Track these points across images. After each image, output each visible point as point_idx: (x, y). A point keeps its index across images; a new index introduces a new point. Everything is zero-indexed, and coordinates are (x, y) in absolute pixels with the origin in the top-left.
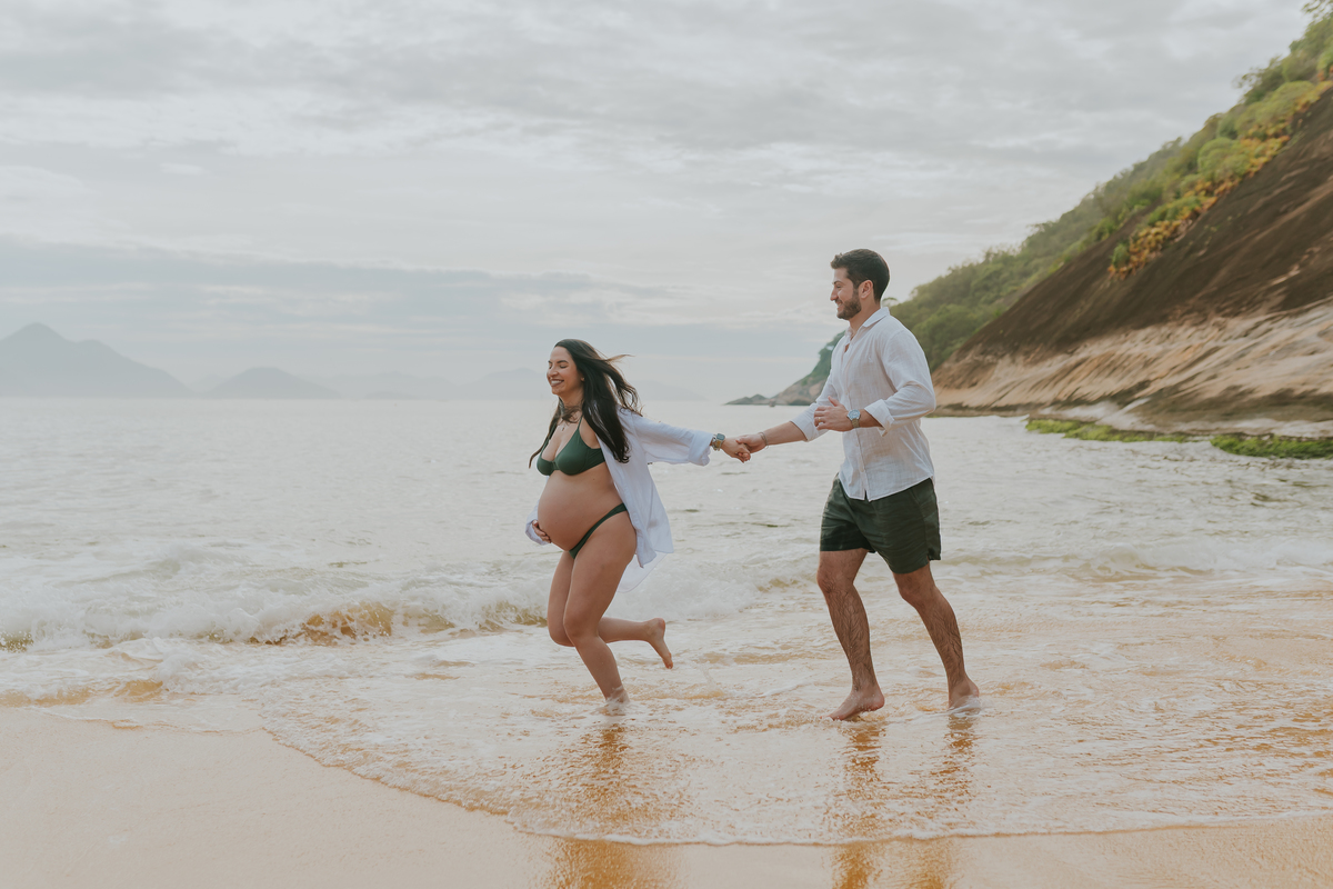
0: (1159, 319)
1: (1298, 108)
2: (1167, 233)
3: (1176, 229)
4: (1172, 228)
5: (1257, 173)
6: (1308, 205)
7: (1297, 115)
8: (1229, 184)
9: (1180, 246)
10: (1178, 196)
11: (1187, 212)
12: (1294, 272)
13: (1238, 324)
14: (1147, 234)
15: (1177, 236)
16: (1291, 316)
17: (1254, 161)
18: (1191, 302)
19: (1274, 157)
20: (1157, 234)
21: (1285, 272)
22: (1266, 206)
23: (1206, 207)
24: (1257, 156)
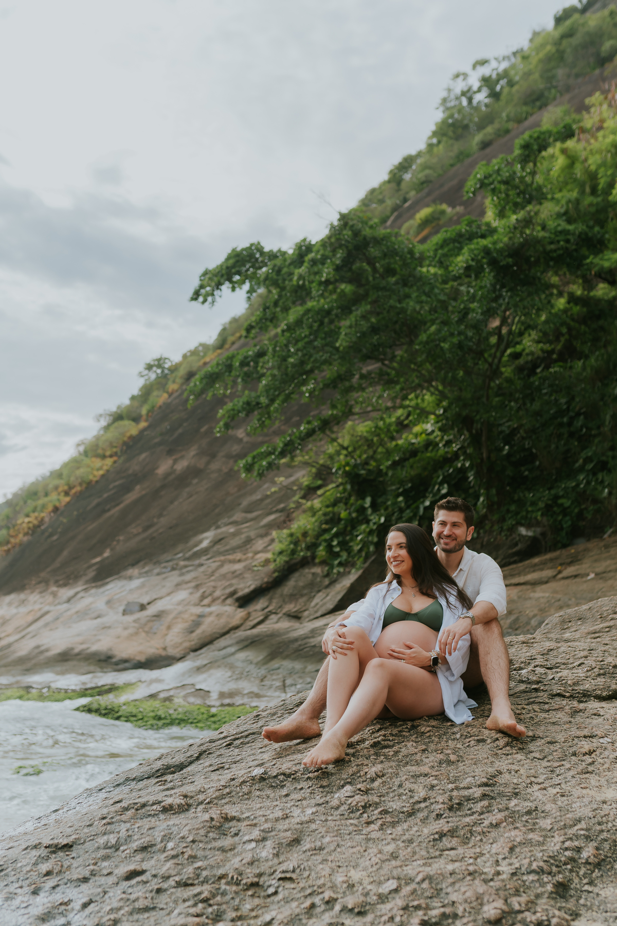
0: (20, 588)
1: (126, 439)
2: (36, 522)
3: (42, 519)
4: (39, 519)
5: (97, 482)
6: (122, 506)
7: (125, 443)
8: (78, 488)
9: (43, 532)
10: (46, 495)
11: (50, 508)
12: (107, 554)
13: (65, 593)
14: (23, 522)
15: (43, 525)
16: (96, 587)
17: (96, 473)
18: (43, 575)
19: (108, 471)
20: (29, 522)
21: (101, 554)
22: (98, 505)
23: (63, 504)
24: (98, 470)
